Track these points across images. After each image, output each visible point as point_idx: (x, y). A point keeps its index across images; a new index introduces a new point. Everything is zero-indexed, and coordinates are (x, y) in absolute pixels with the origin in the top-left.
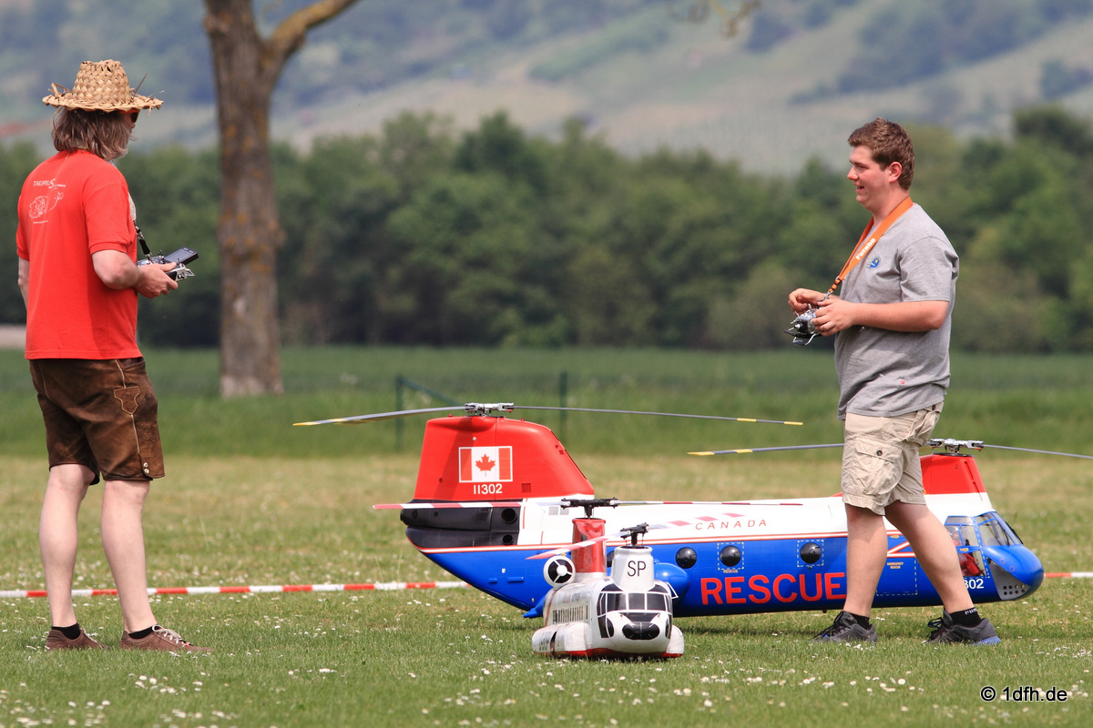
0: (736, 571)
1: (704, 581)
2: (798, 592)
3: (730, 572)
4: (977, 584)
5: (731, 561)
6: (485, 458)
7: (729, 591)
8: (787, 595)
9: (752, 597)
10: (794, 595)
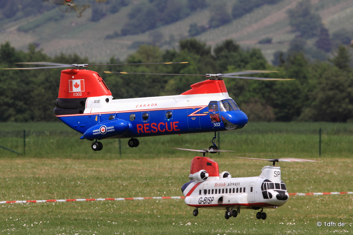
0: (147, 122)
1: (138, 125)
2: (166, 129)
3: (145, 122)
4: (218, 125)
5: (145, 118)
6: (76, 83)
7: (146, 128)
8: (162, 130)
9: (152, 130)
10: (164, 130)
